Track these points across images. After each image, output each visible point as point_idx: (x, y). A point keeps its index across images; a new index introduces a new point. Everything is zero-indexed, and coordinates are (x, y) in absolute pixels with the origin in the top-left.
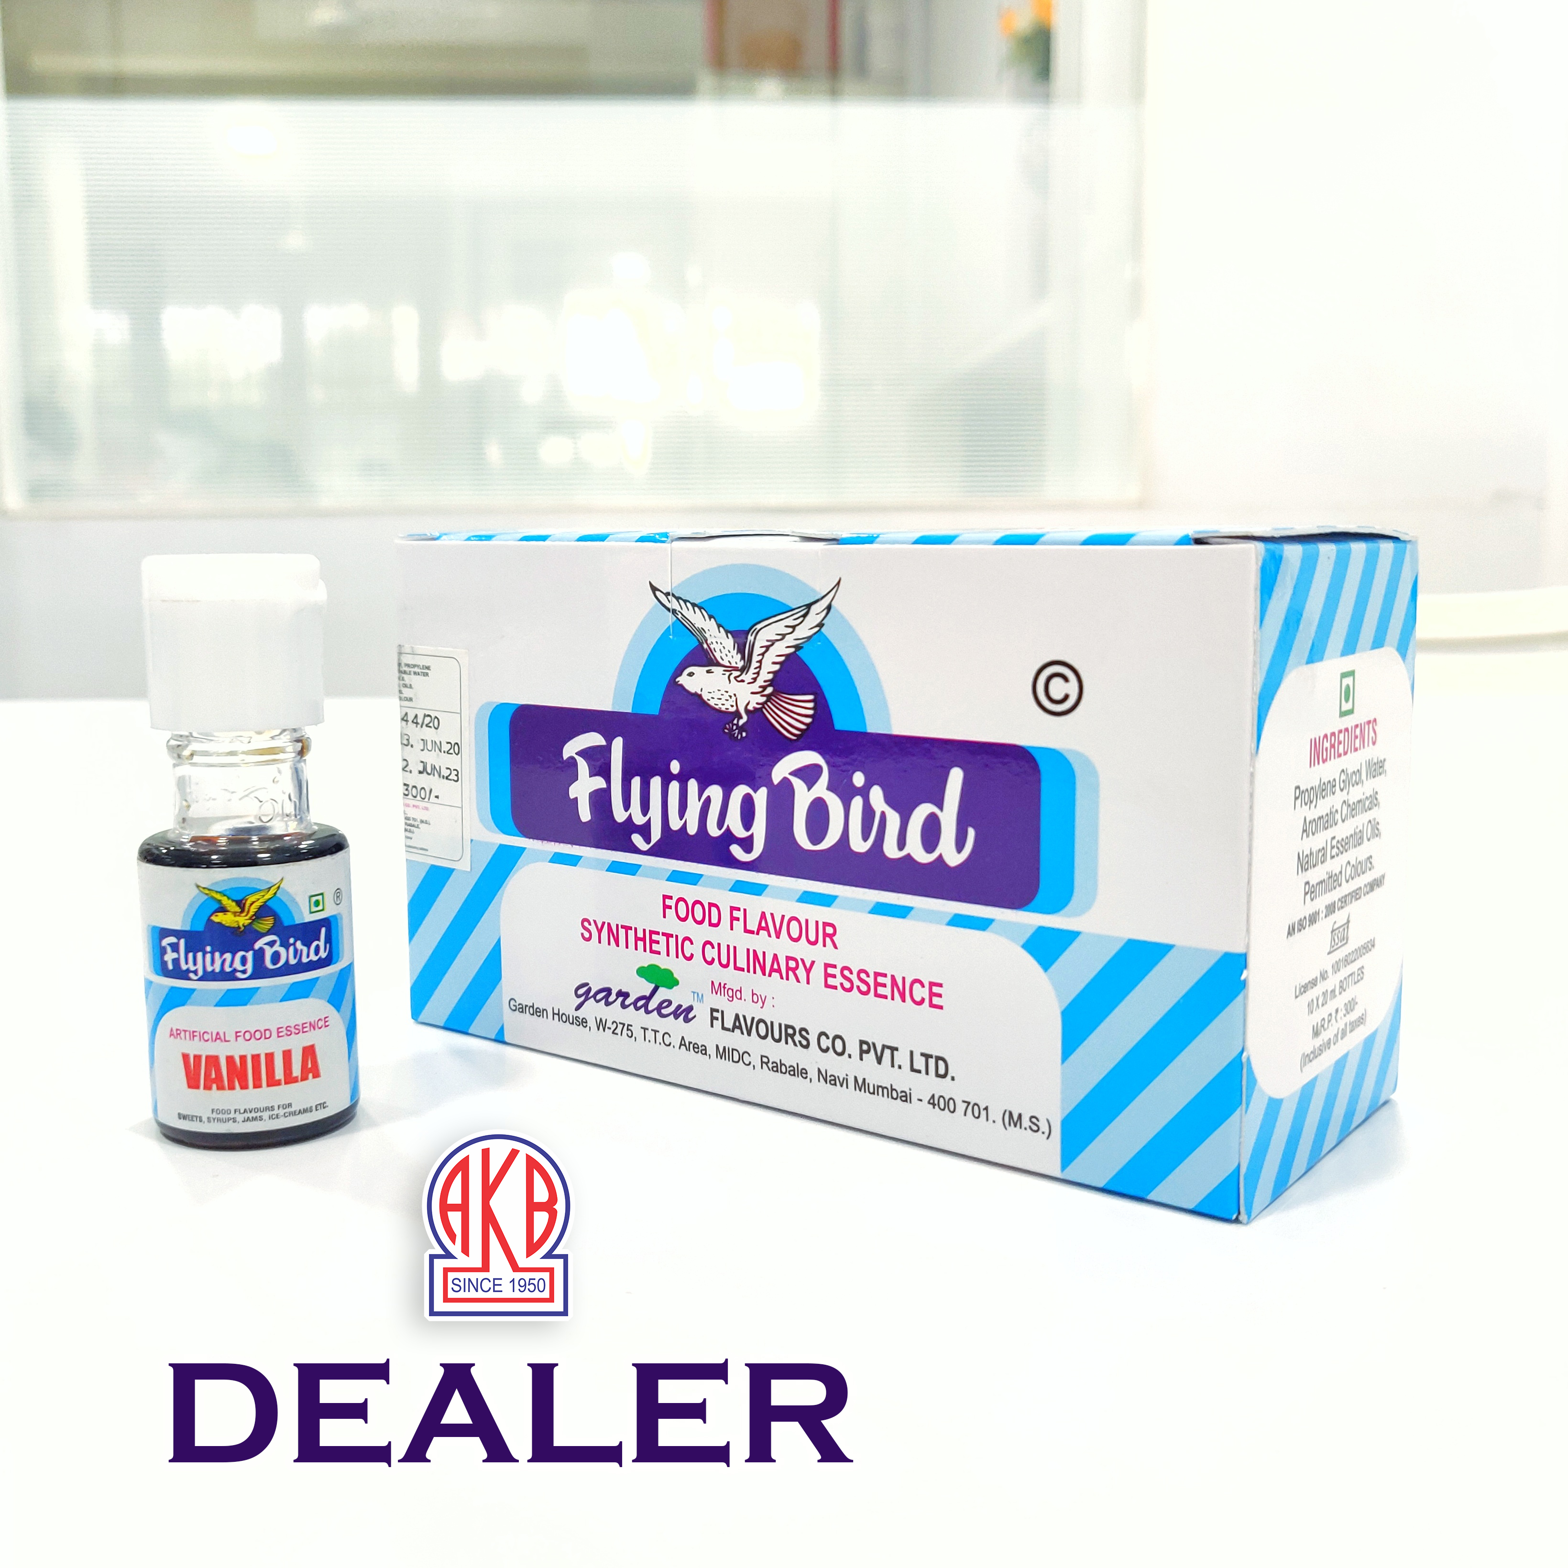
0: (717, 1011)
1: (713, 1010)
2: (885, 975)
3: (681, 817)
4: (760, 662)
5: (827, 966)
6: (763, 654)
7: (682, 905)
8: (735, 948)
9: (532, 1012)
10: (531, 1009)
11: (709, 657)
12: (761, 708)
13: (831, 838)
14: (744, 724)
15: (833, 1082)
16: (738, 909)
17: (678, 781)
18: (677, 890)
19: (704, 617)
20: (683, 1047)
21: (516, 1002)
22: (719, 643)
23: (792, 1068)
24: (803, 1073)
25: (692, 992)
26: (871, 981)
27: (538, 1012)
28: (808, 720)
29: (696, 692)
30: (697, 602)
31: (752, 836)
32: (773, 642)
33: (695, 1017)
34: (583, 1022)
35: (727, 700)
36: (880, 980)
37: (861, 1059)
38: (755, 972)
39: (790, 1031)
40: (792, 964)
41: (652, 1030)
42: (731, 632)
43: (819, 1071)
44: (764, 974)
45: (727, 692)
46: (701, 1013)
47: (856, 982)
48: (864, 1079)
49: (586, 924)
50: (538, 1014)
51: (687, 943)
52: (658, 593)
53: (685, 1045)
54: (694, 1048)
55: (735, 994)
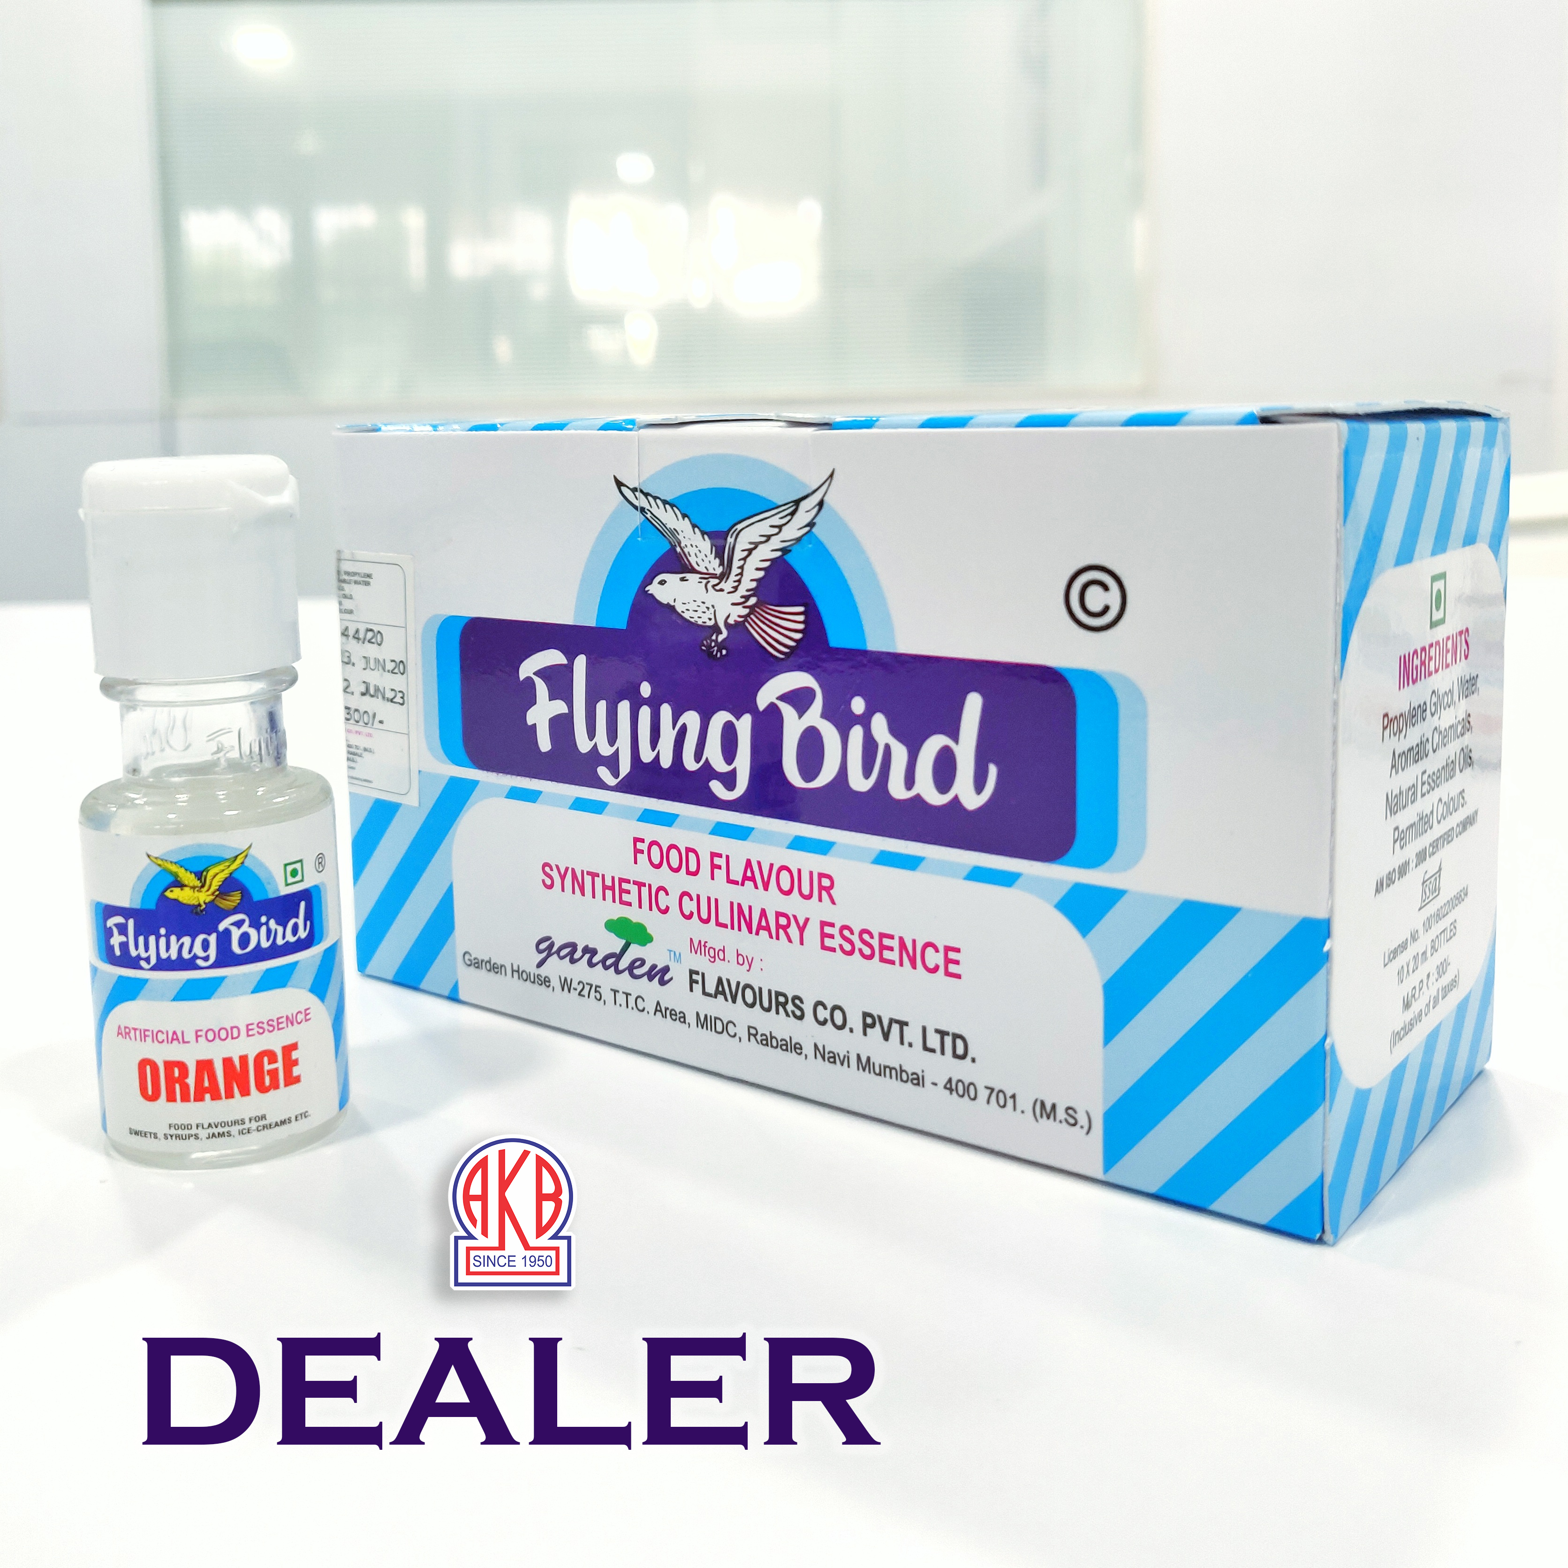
0: (697, 973)
1: (692, 972)
2: (891, 937)
3: (653, 748)
4: (742, 567)
5: (823, 924)
6: (745, 559)
7: (655, 850)
8: (716, 900)
9: (488, 968)
10: (488, 964)
11: (682, 561)
12: (744, 622)
13: (827, 775)
14: (724, 640)
15: (832, 1060)
16: (720, 856)
17: (649, 706)
18: (650, 832)
19: (677, 517)
20: (658, 1014)
21: (471, 956)
22: (694, 547)
23: (784, 1042)
24: (797, 1048)
25: (668, 950)
26: (875, 943)
27: (495, 968)
28: (798, 636)
29: (668, 603)
30: (668, 499)
31: (734, 771)
32: (756, 545)
33: (671, 979)
34: (545, 982)
35: (704, 612)
36: (887, 942)
37: (865, 1034)
38: (740, 929)
39: (782, 999)
40: (783, 921)
41: (623, 993)
42: (707, 533)
43: (816, 1046)
44: (750, 932)
45: (703, 603)
46: (679, 975)
47: (858, 944)
48: (868, 1059)
49: (547, 869)
50: (496, 970)
51: (662, 894)
52: (623, 488)
53: (661, 1011)
54: (671, 1015)
55: (717, 955)
